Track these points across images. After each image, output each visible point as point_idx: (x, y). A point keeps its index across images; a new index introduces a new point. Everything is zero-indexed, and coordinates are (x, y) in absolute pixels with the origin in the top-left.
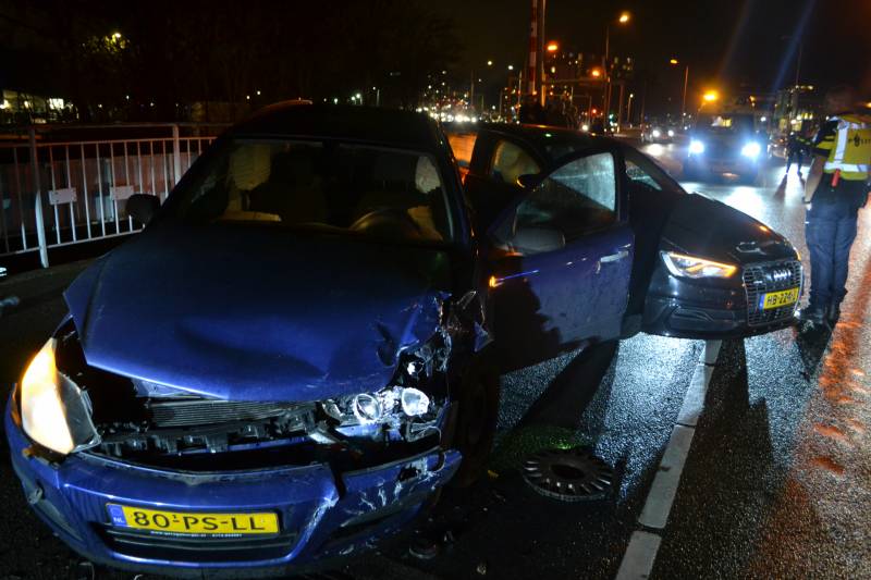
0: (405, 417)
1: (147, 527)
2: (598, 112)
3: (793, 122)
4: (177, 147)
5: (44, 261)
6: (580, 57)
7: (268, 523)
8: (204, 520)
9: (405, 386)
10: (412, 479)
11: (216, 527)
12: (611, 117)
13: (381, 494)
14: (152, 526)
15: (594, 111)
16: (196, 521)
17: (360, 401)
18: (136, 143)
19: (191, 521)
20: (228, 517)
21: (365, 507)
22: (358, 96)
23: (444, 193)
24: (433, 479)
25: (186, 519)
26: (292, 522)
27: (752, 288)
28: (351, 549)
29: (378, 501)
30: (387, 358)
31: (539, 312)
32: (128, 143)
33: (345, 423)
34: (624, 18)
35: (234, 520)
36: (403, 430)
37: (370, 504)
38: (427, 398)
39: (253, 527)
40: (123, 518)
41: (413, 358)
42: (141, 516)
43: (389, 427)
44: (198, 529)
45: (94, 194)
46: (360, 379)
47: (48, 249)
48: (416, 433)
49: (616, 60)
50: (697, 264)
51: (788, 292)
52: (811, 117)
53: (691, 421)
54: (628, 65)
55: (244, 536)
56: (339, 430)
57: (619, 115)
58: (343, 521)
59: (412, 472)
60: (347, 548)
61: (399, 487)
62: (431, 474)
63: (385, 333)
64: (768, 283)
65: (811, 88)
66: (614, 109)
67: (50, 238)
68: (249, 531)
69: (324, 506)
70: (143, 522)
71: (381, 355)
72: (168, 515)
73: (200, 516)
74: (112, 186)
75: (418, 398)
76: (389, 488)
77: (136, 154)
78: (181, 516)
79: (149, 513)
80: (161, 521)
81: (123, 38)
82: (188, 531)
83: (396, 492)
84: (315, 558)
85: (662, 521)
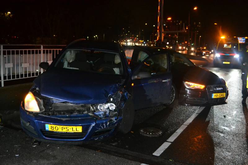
0: (110, 110)
1: (53, 130)
4: (42, 52)
6: (181, 22)
7: (79, 129)
8: (66, 128)
9: (110, 103)
10: (111, 122)
11: (68, 130)
13: (104, 125)
14: (54, 130)
16: (64, 128)
17: (100, 106)
18: (30, 50)
19: (63, 128)
20: (71, 127)
23: (122, 64)
24: (116, 122)
25: (62, 127)
26: (85, 129)
27: (209, 92)
29: (104, 127)
30: (106, 96)
31: (146, 94)
32: (28, 50)
33: (97, 111)
34: (195, 8)
35: (72, 128)
36: (109, 113)
37: (102, 127)
38: (115, 106)
39: (76, 130)
40: (48, 128)
41: (112, 97)
42: (52, 127)
43: (106, 113)
44: (65, 131)
45: (18, 65)
46: (100, 100)
47: (4, 81)
48: (112, 114)
50: (194, 85)
51: (222, 94)
53: (187, 124)
55: (75, 133)
56: (95, 113)
58: (96, 131)
59: (111, 120)
60: (96, 138)
61: (108, 123)
62: (115, 121)
63: (106, 91)
64: (215, 91)
67: (5, 78)
68: (76, 131)
69: (92, 126)
72: (58, 126)
73: (65, 127)
74: (23, 63)
75: (113, 105)
76: (106, 123)
77: (30, 54)
78: (61, 127)
79: (54, 126)
80: (57, 128)
81: (11, 14)
82: (62, 131)
83: (108, 124)
84: (89, 139)
85: (172, 141)
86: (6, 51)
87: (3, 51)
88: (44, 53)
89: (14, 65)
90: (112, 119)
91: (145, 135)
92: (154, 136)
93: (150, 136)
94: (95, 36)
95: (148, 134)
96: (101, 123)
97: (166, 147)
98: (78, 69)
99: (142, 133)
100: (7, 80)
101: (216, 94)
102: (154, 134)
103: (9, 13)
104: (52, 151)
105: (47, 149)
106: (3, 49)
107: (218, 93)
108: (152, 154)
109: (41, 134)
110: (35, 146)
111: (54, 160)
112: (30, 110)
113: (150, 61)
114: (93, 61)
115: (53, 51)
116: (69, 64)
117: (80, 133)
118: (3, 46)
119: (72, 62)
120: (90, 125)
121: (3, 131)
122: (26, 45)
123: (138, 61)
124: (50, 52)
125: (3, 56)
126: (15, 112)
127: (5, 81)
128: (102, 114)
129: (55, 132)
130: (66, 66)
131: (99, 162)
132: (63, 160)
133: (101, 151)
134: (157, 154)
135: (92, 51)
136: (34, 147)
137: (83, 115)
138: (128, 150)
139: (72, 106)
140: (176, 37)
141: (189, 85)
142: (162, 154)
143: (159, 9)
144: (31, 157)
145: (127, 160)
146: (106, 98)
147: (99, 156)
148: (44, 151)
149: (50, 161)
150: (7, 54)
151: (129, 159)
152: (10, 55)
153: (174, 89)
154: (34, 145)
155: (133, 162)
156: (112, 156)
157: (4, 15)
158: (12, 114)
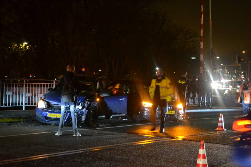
5: (24, 109)
45: (35, 95)
47: (25, 106)
51: (171, 111)
74: (39, 94)
86: (28, 84)
89: (32, 95)
125: (25, 88)
150: (28, 87)
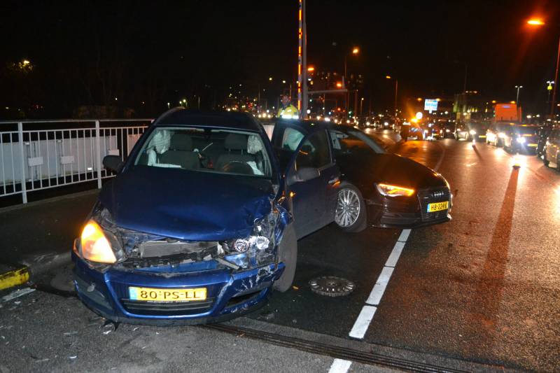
0: (258, 251)
1: (145, 299)
2: (342, 110)
3: (465, 114)
4: (98, 133)
6: (329, 74)
7: (201, 294)
8: (173, 293)
9: (257, 235)
10: (263, 275)
11: (178, 297)
12: (350, 113)
13: (250, 281)
14: (149, 298)
15: (339, 109)
16: (170, 294)
17: (238, 243)
19: (167, 294)
20: (184, 291)
21: (244, 288)
22: (184, 101)
24: (273, 275)
25: (165, 293)
26: (212, 292)
27: (423, 201)
28: (236, 310)
29: (249, 285)
30: (251, 223)
33: (231, 254)
34: (356, 51)
35: (187, 293)
36: (257, 256)
37: (246, 286)
38: (268, 241)
39: (194, 297)
40: (135, 294)
41: (260, 224)
42: (144, 293)
44: (170, 299)
46: (239, 231)
47: (27, 193)
48: (263, 258)
49: (352, 77)
50: (395, 189)
51: (442, 203)
52: (476, 111)
53: (393, 264)
54: (360, 79)
55: (190, 302)
56: (228, 257)
57: (355, 111)
58: (234, 295)
59: (264, 271)
60: (234, 309)
61: (258, 278)
62: (272, 273)
63: (248, 212)
64: (431, 198)
65: (476, 92)
66: (351, 108)
67: (29, 186)
68: (193, 299)
69: (227, 285)
70: (144, 296)
71: (247, 222)
72: (157, 291)
73: (171, 291)
74: (62, 156)
75: (264, 241)
76: (254, 278)
77: (76, 137)
78: (163, 291)
79: (148, 290)
80: (153, 295)
81: (30, 64)
82: (165, 300)
83: (257, 281)
84: (221, 313)
85: (377, 302)
86: (28, 133)
87: (24, 133)
88: (101, 134)
89: (45, 160)
90: (264, 268)
91: (323, 293)
92: (340, 294)
93: (333, 295)
94: (182, 101)
95: (327, 292)
96: (244, 279)
97: (371, 318)
98: (180, 167)
99: (317, 289)
100: (33, 189)
101: (434, 204)
102: (339, 290)
103: (26, 62)
104: (145, 341)
105: (135, 337)
106: (24, 130)
107: (437, 202)
108: (348, 335)
109: (121, 307)
110: (107, 332)
111: (152, 363)
112: (94, 259)
113: (309, 147)
114: (199, 149)
115: (119, 131)
116: (160, 157)
117: (202, 301)
118: (23, 124)
119: (165, 153)
120: (222, 285)
121: (37, 300)
122: (69, 121)
123: (283, 147)
124: (113, 134)
125: (24, 144)
126: (57, 256)
127: (30, 192)
128: (242, 259)
129: (149, 303)
130: (152, 161)
131: (249, 362)
132: (173, 363)
133: (246, 336)
134: (358, 333)
135: (208, 130)
136: (106, 335)
137: (203, 262)
138: (297, 330)
139: (181, 246)
140: (322, 101)
141: (386, 190)
142: (367, 332)
143: (300, 52)
144: (104, 360)
145: (303, 353)
146: (250, 227)
147: (245, 348)
148: (128, 342)
149: (147, 368)
150: (32, 140)
151: (307, 350)
152: (36, 142)
153: (357, 198)
154: (105, 331)
155: (316, 355)
156: (272, 346)
157: (17, 67)
158: (50, 262)
